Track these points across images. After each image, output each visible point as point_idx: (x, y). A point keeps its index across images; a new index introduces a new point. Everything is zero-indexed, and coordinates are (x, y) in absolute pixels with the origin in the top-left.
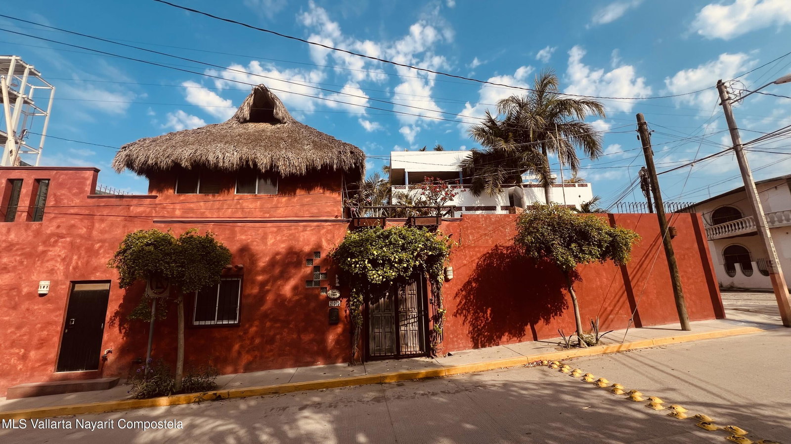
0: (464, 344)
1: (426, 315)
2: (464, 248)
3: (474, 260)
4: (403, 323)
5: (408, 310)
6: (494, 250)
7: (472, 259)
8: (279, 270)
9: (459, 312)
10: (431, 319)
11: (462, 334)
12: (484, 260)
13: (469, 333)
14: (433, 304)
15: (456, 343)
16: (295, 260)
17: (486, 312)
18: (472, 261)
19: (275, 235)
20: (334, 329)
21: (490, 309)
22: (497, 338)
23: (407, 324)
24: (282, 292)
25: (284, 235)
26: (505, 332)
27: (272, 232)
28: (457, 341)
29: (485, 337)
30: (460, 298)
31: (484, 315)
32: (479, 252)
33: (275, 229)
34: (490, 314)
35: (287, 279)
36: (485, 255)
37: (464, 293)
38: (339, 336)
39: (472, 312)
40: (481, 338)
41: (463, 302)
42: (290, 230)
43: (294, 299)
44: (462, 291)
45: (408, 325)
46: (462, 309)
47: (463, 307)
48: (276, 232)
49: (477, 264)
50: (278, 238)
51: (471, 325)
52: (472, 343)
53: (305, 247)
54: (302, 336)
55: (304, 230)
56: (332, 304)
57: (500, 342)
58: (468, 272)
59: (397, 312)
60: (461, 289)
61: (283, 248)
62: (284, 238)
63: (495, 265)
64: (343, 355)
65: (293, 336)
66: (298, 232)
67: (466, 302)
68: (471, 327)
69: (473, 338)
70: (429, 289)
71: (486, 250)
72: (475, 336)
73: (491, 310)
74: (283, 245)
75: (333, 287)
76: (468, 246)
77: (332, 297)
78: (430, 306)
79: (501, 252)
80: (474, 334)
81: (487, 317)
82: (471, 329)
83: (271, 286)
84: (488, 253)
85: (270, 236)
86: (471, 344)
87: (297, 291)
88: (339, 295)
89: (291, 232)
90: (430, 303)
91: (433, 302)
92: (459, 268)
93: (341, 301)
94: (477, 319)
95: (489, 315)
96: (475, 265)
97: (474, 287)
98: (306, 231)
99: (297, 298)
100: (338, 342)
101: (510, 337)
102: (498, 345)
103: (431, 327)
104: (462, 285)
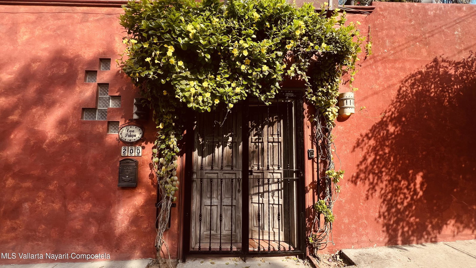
0: (371, 237)
1: (301, 181)
2: (375, 62)
3: (394, 85)
4: (256, 190)
5: (265, 168)
6: (432, 67)
7: (390, 83)
8: (35, 87)
9: (362, 175)
10: (309, 188)
11: (367, 218)
12: (413, 85)
13: (380, 217)
14: (313, 161)
15: (354, 234)
16: (65, 71)
17: (414, 179)
18: (389, 87)
19: (31, 26)
20: (129, 197)
21: (421, 174)
22: (433, 228)
23: (264, 192)
24: (40, 128)
25: (47, 28)
26: (450, 218)
27: (27, 22)
28: (356, 230)
29: (410, 225)
30: (365, 151)
31: (409, 184)
32: (403, 69)
33: (32, 17)
34: (422, 184)
35: (51, 105)
36: (413, 76)
37: (372, 142)
38: (137, 211)
39: (387, 178)
40: (403, 227)
41: (370, 160)
42: (59, 19)
43: (59, 140)
44: (369, 139)
45: (266, 195)
46: (368, 171)
47: (370, 167)
48: (33, 23)
49: (399, 91)
50: (37, 32)
51: (383, 202)
52: (385, 234)
53: (84, 50)
54: (71, 207)
55: (84, 20)
56: (127, 152)
57: (438, 235)
58: (380, 105)
59: (246, 172)
60: (367, 135)
61: (46, 49)
62: (48, 33)
63: (432, 95)
64: (143, 244)
65: (54, 205)
66: (72, 24)
67: (375, 160)
68: (384, 206)
69: (387, 226)
70: (308, 132)
71: (416, 66)
72: (392, 222)
73: (423, 177)
74: (45, 45)
75: (131, 122)
76: (384, 58)
77: (128, 139)
78: (308, 163)
79: (446, 73)
80: (390, 220)
81: (415, 190)
82: (384, 209)
83: (21, 115)
84: (420, 73)
85: (23, 29)
86: (383, 237)
87: (65, 126)
88: (140, 136)
89: (60, 23)
90: (309, 159)
91: (315, 155)
92: (366, 98)
93: (143, 148)
94: (395, 191)
95: (418, 186)
96: (394, 93)
97: (392, 134)
98: (87, 21)
99: (65, 138)
100: (135, 220)
101: (458, 228)
102: (435, 242)
103: (309, 203)
104: (370, 128)
